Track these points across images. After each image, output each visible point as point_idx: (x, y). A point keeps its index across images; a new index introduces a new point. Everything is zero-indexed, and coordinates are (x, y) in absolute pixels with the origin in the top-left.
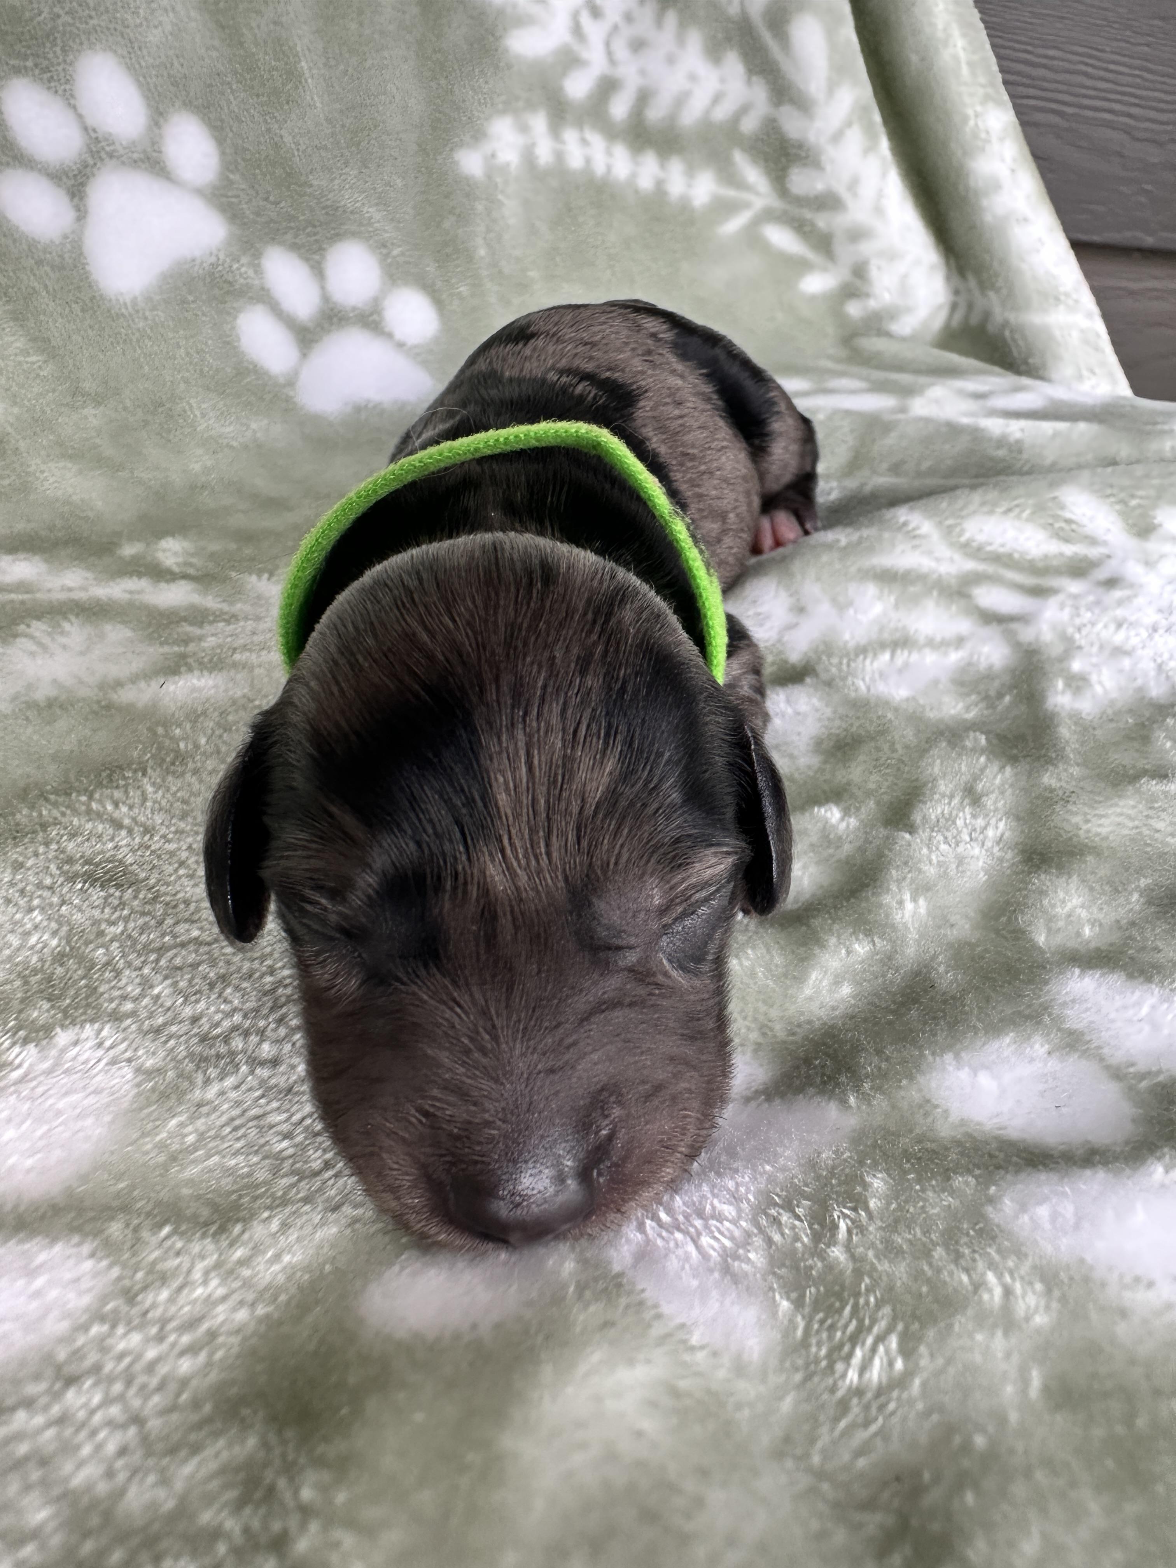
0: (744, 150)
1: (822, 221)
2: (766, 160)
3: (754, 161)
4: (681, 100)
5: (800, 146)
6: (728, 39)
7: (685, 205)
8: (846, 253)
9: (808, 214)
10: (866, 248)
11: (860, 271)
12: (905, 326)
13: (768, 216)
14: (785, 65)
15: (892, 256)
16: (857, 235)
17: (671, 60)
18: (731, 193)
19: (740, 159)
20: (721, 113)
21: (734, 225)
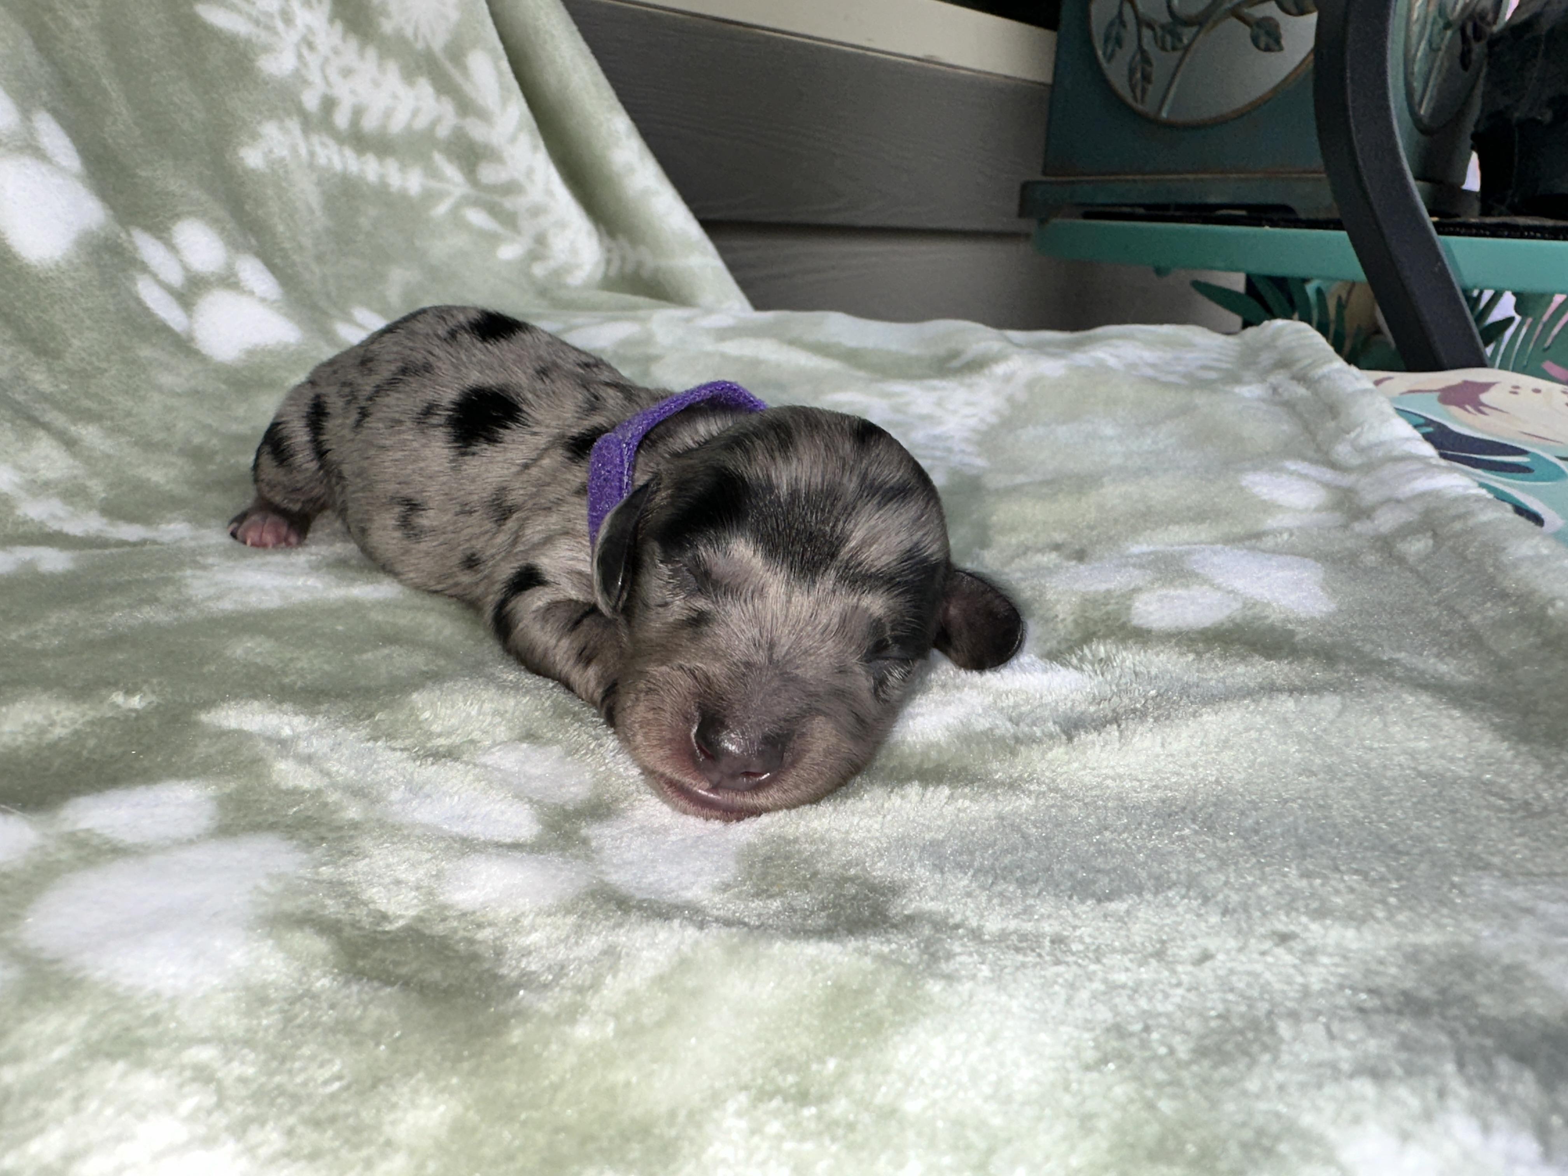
0: (440, 151)
1: (508, 203)
2: (458, 158)
3: (450, 161)
4: (388, 114)
5: (486, 146)
6: (419, 67)
7: (403, 195)
8: (528, 227)
9: (497, 198)
10: (544, 221)
11: (541, 240)
12: (577, 278)
13: (466, 201)
14: (467, 87)
15: (562, 225)
16: (536, 211)
17: (376, 84)
18: (434, 184)
19: (438, 158)
20: (421, 123)
21: (441, 209)
